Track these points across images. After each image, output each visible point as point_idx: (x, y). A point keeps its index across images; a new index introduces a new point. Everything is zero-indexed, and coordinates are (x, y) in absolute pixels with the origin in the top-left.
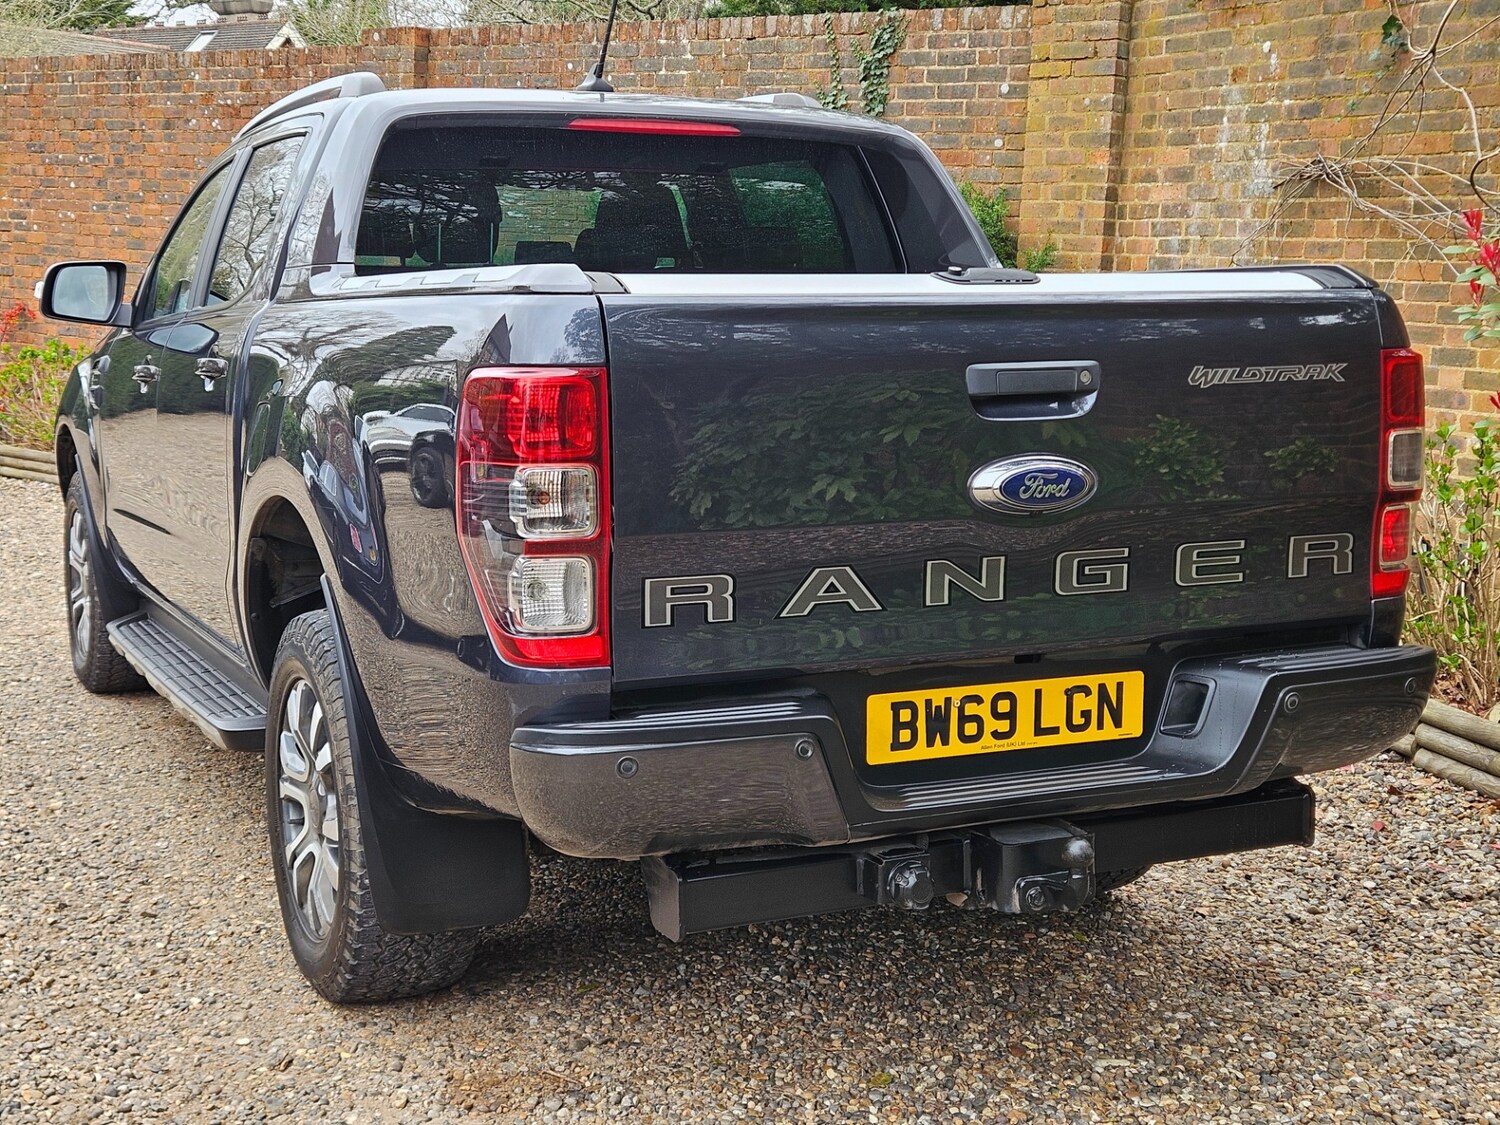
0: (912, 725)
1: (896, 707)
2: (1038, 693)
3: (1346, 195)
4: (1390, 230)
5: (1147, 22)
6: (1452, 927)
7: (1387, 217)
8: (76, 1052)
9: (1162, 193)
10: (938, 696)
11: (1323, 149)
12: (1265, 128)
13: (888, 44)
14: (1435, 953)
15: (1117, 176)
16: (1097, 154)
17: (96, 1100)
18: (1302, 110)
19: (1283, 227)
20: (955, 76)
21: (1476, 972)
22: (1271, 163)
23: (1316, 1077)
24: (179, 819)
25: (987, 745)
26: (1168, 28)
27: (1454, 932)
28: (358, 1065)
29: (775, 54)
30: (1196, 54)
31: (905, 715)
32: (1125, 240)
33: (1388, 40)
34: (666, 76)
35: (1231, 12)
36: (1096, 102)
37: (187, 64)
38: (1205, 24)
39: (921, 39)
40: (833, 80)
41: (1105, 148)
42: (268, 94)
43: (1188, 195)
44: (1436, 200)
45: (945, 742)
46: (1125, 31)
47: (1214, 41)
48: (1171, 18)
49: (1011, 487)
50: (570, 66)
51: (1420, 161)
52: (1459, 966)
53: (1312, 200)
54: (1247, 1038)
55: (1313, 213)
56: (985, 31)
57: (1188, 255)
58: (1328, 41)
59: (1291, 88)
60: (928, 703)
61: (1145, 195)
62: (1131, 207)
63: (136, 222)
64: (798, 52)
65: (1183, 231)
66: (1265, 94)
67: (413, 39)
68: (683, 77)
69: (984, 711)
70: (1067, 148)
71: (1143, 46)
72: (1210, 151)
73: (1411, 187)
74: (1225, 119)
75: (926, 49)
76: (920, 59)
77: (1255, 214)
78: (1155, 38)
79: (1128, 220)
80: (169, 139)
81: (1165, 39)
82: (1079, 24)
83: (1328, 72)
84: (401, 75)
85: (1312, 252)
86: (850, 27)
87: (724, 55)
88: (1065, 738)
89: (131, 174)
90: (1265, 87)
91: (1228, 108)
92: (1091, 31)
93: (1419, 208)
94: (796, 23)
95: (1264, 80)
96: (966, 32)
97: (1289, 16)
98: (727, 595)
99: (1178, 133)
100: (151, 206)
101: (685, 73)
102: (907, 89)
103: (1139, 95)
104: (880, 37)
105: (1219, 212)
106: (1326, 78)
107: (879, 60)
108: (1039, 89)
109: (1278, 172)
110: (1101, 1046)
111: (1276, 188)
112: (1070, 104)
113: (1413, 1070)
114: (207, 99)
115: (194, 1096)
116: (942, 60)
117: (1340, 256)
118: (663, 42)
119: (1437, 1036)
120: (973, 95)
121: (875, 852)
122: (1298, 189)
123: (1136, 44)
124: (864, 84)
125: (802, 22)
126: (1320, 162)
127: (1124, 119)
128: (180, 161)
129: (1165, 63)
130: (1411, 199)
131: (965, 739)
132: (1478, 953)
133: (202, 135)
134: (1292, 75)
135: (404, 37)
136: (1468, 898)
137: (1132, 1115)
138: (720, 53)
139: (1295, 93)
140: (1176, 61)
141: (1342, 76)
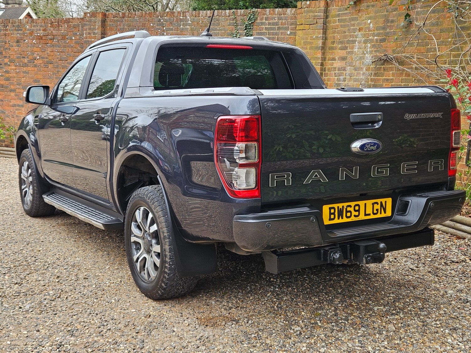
0: (334, 214)
1: (330, 209)
2: (365, 204)
3: (394, 65)
4: (408, 75)
5: (332, 14)
6: (456, 270)
7: (407, 71)
8: (86, 316)
9: (338, 64)
10: (340, 205)
11: (387, 51)
12: (369, 45)
13: (253, 19)
14: (453, 277)
15: (324, 59)
16: (318, 52)
17: (99, 328)
18: (380, 40)
19: (375, 74)
20: (274, 29)
21: (466, 281)
22: (371, 55)
23: (434, 309)
24: (79, 252)
25: (353, 219)
26: (339, 15)
27: (457, 271)
28: (170, 316)
29: (217, 22)
30: (347, 23)
31: (332, 211)
32: (326, 78)
33: (406, 20)
34: (183, 28)
35: (358, 11)
36: (317, 37)
37: (24, 22)
38: (350, 15)
39: (263, 18)
40: (235, 30)
41: (320, 51)
42: (52, 32)
43: (346, 64)
44: (422, 66)
45: (342, 218)
46: (325, 16)
47: (353, 19)
48: (339, 13)
49: (362, 147)
50: (152, 25)
51: (416, 55)
52: (461, 280)
53: (384, 66)
54: (412, 300)
55: (384, 70)
56: (282, 16)
57: (346, 82)
58: (388, 20)
59: (377, 33)
60: (338, 207)
61: (332, 64)
62: (328, 68)
63: (7, 72)
64: (224, 21)
65: (344, 75)
66: (369, 35)
67: (100, 16)
68: (188, 28)
69: (352, 209)
70: (308, 50)
71: (331, 21)
72: (352, 52)
73: (414, 62)
74: (357, 42)
75: (264, 21)
76: (262, 24)
77: (366, 70)
78: (335, 18)
79: (327, 72)
80: (18, 46)
81: (338, 19)
82: (311, 14)
83: (388, 29)
84: (97, 27)
85: (384, 81)
86: (241, 14)
87: (201, 22)
88: (372, 217)
89: (5, 57)
90: (369, 33)
91: (357, 39)
92: (315, 16)
93: (416, 68)
94: (224, 13)
95: (369, 31)
96: (276, 16)
97: (376, 13)
98: (290, 178)
99: (342, 46)
100: (12, 67)
101: (189, 27)
102: (258, 33)
103: (330, 35)
104: (250, 17)
105: (355, 70)
106: (387, 31)
107: (250, 24)
108: (300, 33)
109: (373, 58)
110: (373, 304)
111: (373, 62)
112: (309, 37)
113: (459, 306)
114: (31, 34)
115: (127, 325)
116: (269, 24)
117: (393, 82)
118: (181, 18)
119: (462, 298)
120: (279, 35)
121: (327, 249)
122: (380, 63)
123: (328, 20)
124: (245, 31)
125: (225, 12)
126: (386, 55)
127: (325, 42)
128: (22, 53)
129: (338, 26)
130: (414, 66)
131: (347, 217)
132: (465, 277)
133: (30, 45)
134: (377, 30)
135: (98, 15)
136: (457, 262)
137: (389, 321)
138: (200, 21)
139: (378, 35)
140: (341, 25)
141: (392, 30)
